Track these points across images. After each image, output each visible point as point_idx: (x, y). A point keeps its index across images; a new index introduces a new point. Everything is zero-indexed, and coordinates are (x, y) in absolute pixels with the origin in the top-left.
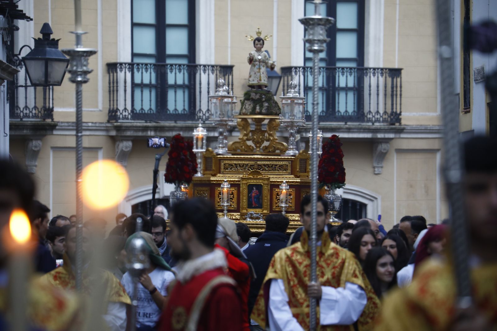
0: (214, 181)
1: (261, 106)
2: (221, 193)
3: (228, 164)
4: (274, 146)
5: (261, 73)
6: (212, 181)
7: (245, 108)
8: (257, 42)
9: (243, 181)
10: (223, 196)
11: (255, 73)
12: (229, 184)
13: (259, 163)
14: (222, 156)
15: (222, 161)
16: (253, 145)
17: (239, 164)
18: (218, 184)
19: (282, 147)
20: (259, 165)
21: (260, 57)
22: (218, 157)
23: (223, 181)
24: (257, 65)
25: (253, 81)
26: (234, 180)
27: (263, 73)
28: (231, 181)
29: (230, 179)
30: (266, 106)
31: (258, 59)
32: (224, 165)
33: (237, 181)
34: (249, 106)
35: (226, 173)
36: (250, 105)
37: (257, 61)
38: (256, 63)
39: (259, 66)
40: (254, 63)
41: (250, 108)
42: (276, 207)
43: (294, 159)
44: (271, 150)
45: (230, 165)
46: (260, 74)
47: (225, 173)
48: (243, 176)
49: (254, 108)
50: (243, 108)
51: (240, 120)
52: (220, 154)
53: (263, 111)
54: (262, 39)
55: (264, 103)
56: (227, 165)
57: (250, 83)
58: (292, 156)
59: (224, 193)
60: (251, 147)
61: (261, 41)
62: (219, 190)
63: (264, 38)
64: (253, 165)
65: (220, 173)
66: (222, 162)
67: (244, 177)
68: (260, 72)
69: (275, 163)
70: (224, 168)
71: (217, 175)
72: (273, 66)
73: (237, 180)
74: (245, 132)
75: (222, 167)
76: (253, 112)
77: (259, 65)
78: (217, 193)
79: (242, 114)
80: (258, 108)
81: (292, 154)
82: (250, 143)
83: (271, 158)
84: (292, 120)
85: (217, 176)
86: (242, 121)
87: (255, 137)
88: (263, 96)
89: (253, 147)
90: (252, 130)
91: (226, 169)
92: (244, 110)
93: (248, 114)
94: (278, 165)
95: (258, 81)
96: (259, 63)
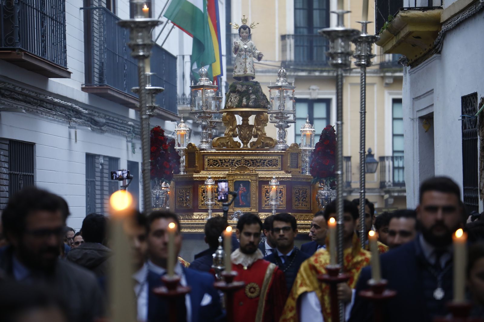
0: (197, 178)
1: (248, 99)
2: (205, 191)
3: (212, 159)
4: (262, 141)
5: (247, 64)
6: (195, 177)
9: (229, 177)
10: (207, 194)
11: (241, 64)
12: (213, 181)
13: (246, 158)
14: (206, 151)
15: (206, 156)
16: (240, 141)
17: (225, 159)
18: (202, 181)
19: (271, 142)
20: (246, 160)
21: (246, 47)
22: (201, 153)
23: (207, 177)
24: (242, 54)
25: (239, 72)
26: (219, 176)
27: (250, 64)
28: (215, 178)
29: (214, 176)
30: (254, 99)
31: (244, 48)
32: (208, 161)
33: (222, 178)
34: (235, 99)
35: (211, 170)
36: (236, 97)
37: (243, 51)
40: (240, 53)
41: (236, 101)
42: (266, 205)
43: (284, 153)
44: (259, 145)
45: (214, 161)
46: (246, 64)
48: (229, 172)
49: (240, 101)
50: (229, 101)
51: (225, 114)
52: (203, 150)
53: (250, 104)
54: (247, 27)
55: (251, 95)
56: (211, 161)
57: (236, 74)
58: (283, 150)
59: (208, 191)
61: (247, 29)
62: (202, 188)
64: (240, 161)
65: (204, 170)
66: (206, 158)
69: (264, 158)
70: (208, 165)
71: (201, 172)
73: (222, 176)
74: (231, 126)
75: (206, 164)
76: (240, 105)
77: (245, 54)
78: (200, 191)
79: (227, 107)
80: (244, 100)
81: (282, 148)
83: (260, 153)
84: (282, 111)
86: (227, 115)
87: (242, 132)
88: (250, 88)
89: (239, 143)
90: (239, 125)
91: (210, 166)
92: (230, 103)
93: (234, 107)
94: (268, 160)
95: (244, 72)
96: (245, 53)
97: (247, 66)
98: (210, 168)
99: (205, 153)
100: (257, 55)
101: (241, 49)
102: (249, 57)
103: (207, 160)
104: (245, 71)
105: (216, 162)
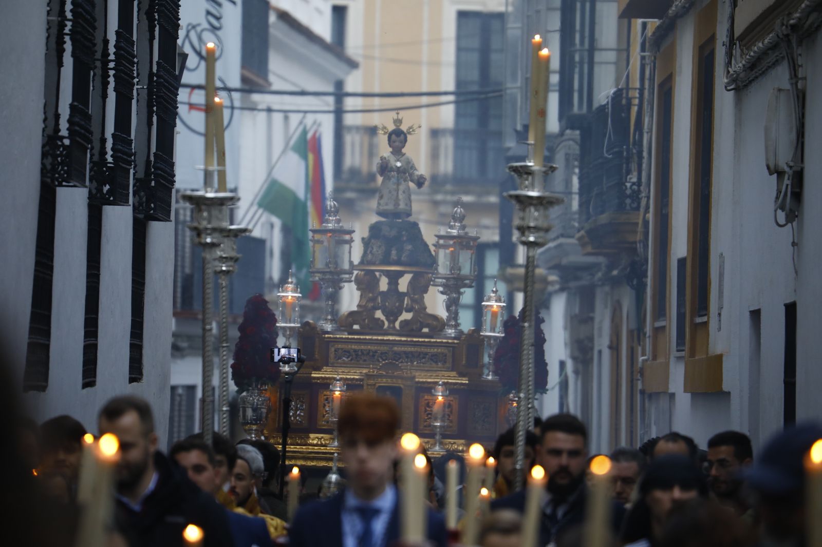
0: (318, 378)
1: (400, 251)
2: (330, 400)
3: (342, 349)
4: (421, 320)
5: (400, 192)
6: (315, 378)
7: (371, 252)
8: (393, 137)
9: (368, 380)
10: (332, 404)
11: (390, 192)
12: (344, 385)
13: (396, 348)
14: (332, 336)
15: (332, 343)
16: (383, 318)
17: (362, 350)
18: (326, 385)
19: (434, 323)
20: (395, 353)
21: (399, 164)
22: (325, 338)
23: (335, 379)
24: (393, 177)
25: (387, 204)
26: (352, 377)
27: (404, 192)
28: (347, 379)
29: (344, 376)
30: (409, 250)
31: (396, 166)
32: (335, 351)
33: (357, 380)
34: (378, 250)
35: (339, 365)
36: (380, 247)
37: (393, 171)
38: (392, 173)
39: (398, 180)
40: (389, 174)
41: (380, 252)
44: (414, 327)
45: (345, 351)
46: (398, 193)
47: (336, 365)
48: (369, 372)
49: (387, 254)
50: (368, 252)
51: (363, 273)
52: (328, 333)
53: (403, 259)
54: (402, 132)
55: (405, 245)
56: (340, 351)
57: (381, 208)
59: (335, 399)
60: (380, 322)
61: (402, 135)
62: (325, 395)
63: (407, 130)
64: (386, 353)
65: (327, 366)
66: (333, 346)
67: (371, 373)
68: (397, 190)
69: (423, 350)
70: (336, 357)
71: (323, 368)
72: (421, 181)
73: (357, 377)
74: (371, 295)
75: (332, 355)
76: (386, 261)
77: (398, 177)
78: (321, 399)
79: (365, 262)
80: (394, 252)
81: (453, 335)
82: (379, 314)
83: (418, 341)
84: (455, 276)
85: (322, 370)
86: (365, 275)
87: (387, 304)
88: (404, 233)
89: (383, 322)
90: (383, 292)
91: (338, 359)
92: (370, 256)
93: (377, 263)
94: (430, 354)
95: (395, 205)
96: (398, 174)
97: (401, 197)
98: (338, 363)
99: (330, 338)
100: (416, 178)
101: (392, 168)
102: (403, 182)
103: (333, 349)
104: (397, 204)
105: (348, 354)
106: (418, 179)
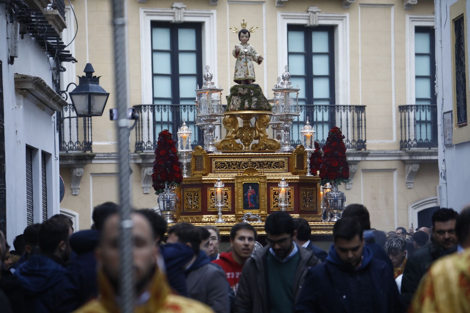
0: (206, 180)
1: (250, 102)
2: (215, 194)
4: (265, 143)
5: (248, 67)
6: (204, 180)
8: (242, 34)
9: (237, 179)
10: (216, 196)
11: (242, 67)
12: (223, 184)
13: (253, 160)
14: (212, 154)
15: (213, 159)
16: (241, 143)
17: (232, 162)
18: (211, 184)
19: (274, 144)
20: (253, 162)
21: (246, 50)
22: (209, 156)
23: (216, 180)
24: (243, 58)
25: (240, 75)
26: (227, 179)
28: (224, 180)
30: (256, 101)
31: (245, 52)
32: (216, 163)
33: (230, 180)
34: (237, 102)
36: (238, 100)
37: (243, 55)
39: (246, 60)
40: (240, 56)
41: (238, 104)
42: (274, 207)
43: (290, 155)
44: (261, 147)
45: (221, 163)
48: (238, 175)
49: (243, 104)
50: (231, 104)
52: (210, 152)
53: (252, 106)
54: (247, 31)
55: (253, 98)
56: (219, 163)
57: (237, 77)
58: (289, 152)
59: (218, 193)
60: (240, 146)
61: (247, 33)
62: (211, 191)
64: (247, 163)
65: (211, 172)
68: (246, 66)
69: (270, 160)
70: (216, 167)
71: (208, 174)
72: (260, 59)
73: (230, 178)
74: (234, 130)
75: (214, 166)
76: (242, 108)
77: (246, 58)
78: (209, 194)
80: (246, 103)
81: (287, 150)
84: (287, 113)
86: (230, 117)
87: (244, 135)
88: (252, 91)
89: (242, 145)
90: (240, 128)
91: (218, 168)
92: (232, 106)
93: (237, 110)
94: (274, 162)
95: (245, 75)
96: (246, 56)
97: (248, 70)
98: (217, 171)
100: (257, 58)
101: (242, 53)
102: (249, 61)
103: (214, 162)
104: (247, 74)
105: (223, 165)
106: (258, 59)
